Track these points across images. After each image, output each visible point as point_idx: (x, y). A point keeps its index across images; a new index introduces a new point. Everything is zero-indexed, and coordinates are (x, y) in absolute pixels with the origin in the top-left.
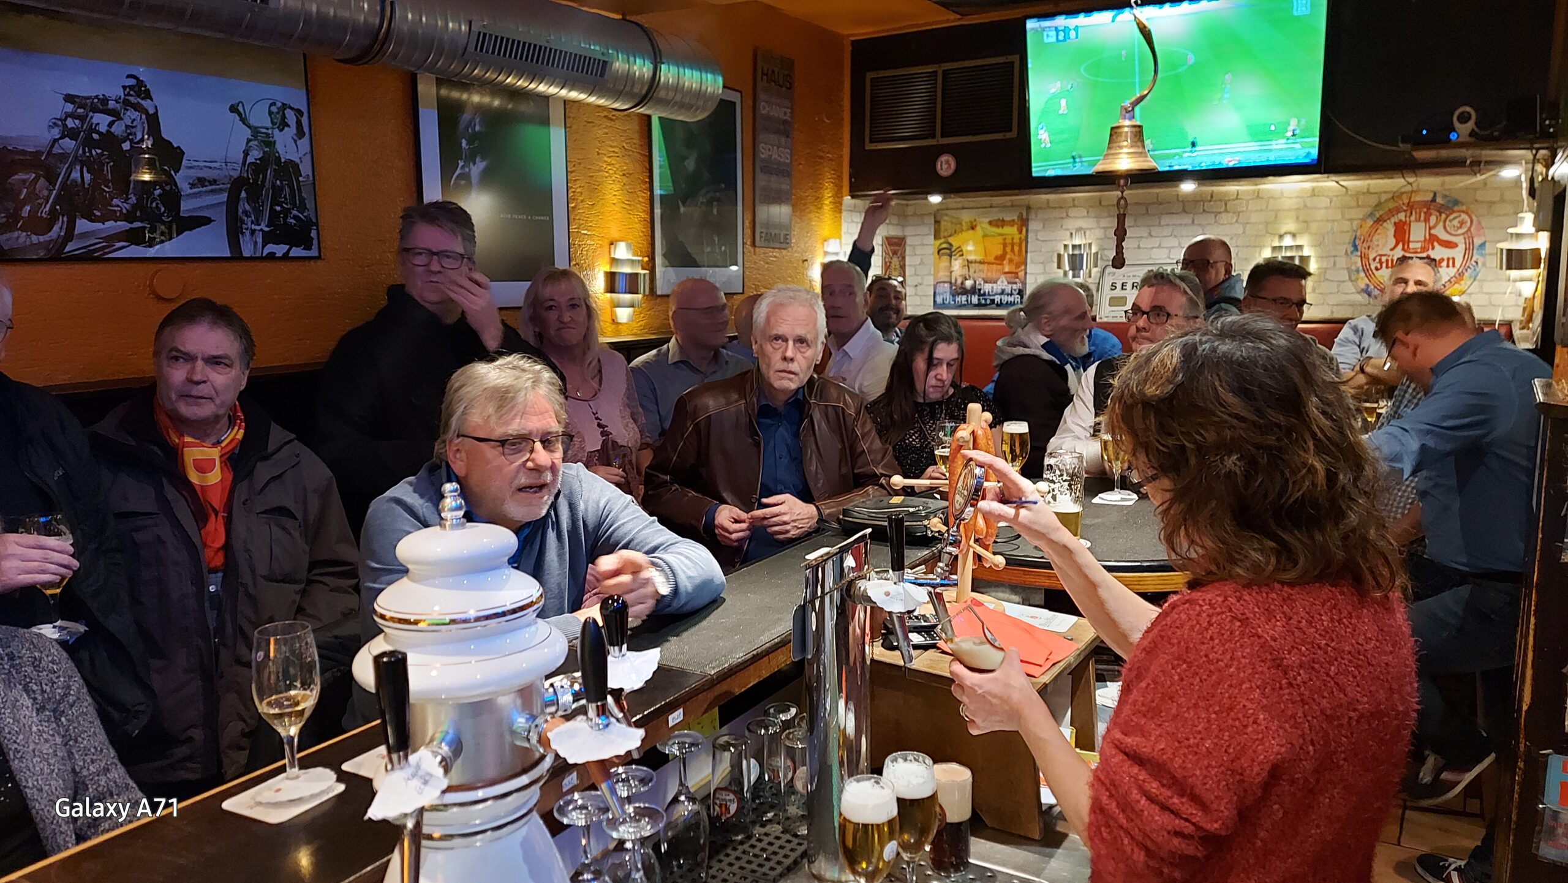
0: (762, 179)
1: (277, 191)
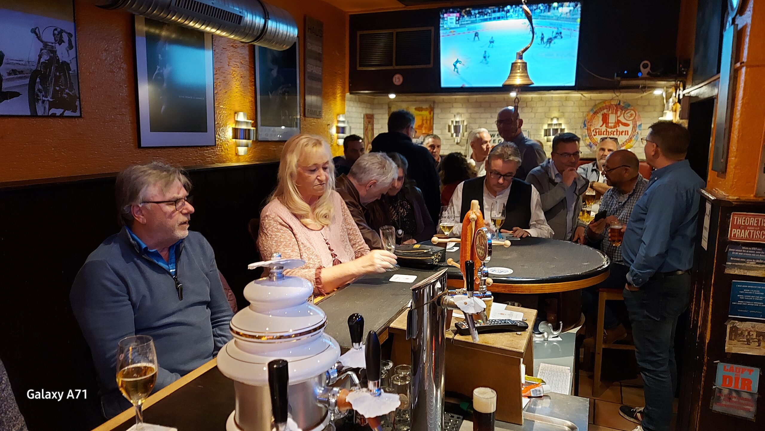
0: (308, 83)
1: (57, 78)
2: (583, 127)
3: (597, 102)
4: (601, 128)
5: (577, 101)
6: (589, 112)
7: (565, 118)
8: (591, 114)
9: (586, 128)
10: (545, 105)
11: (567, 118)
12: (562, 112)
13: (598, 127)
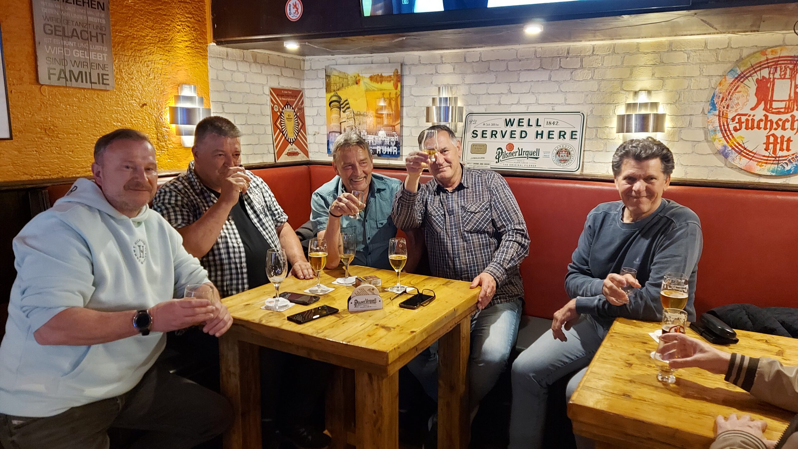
2: (709, 112)
3: (745, 53)
4: (752, 113)
5: (695, 51)
6: (724, 76)
7: (666, 91)
8: (730, 79)
9: (717, 112)
10: (623, 63)
11: (671, 91)
12: (661, 78)
13: (746, 110)
